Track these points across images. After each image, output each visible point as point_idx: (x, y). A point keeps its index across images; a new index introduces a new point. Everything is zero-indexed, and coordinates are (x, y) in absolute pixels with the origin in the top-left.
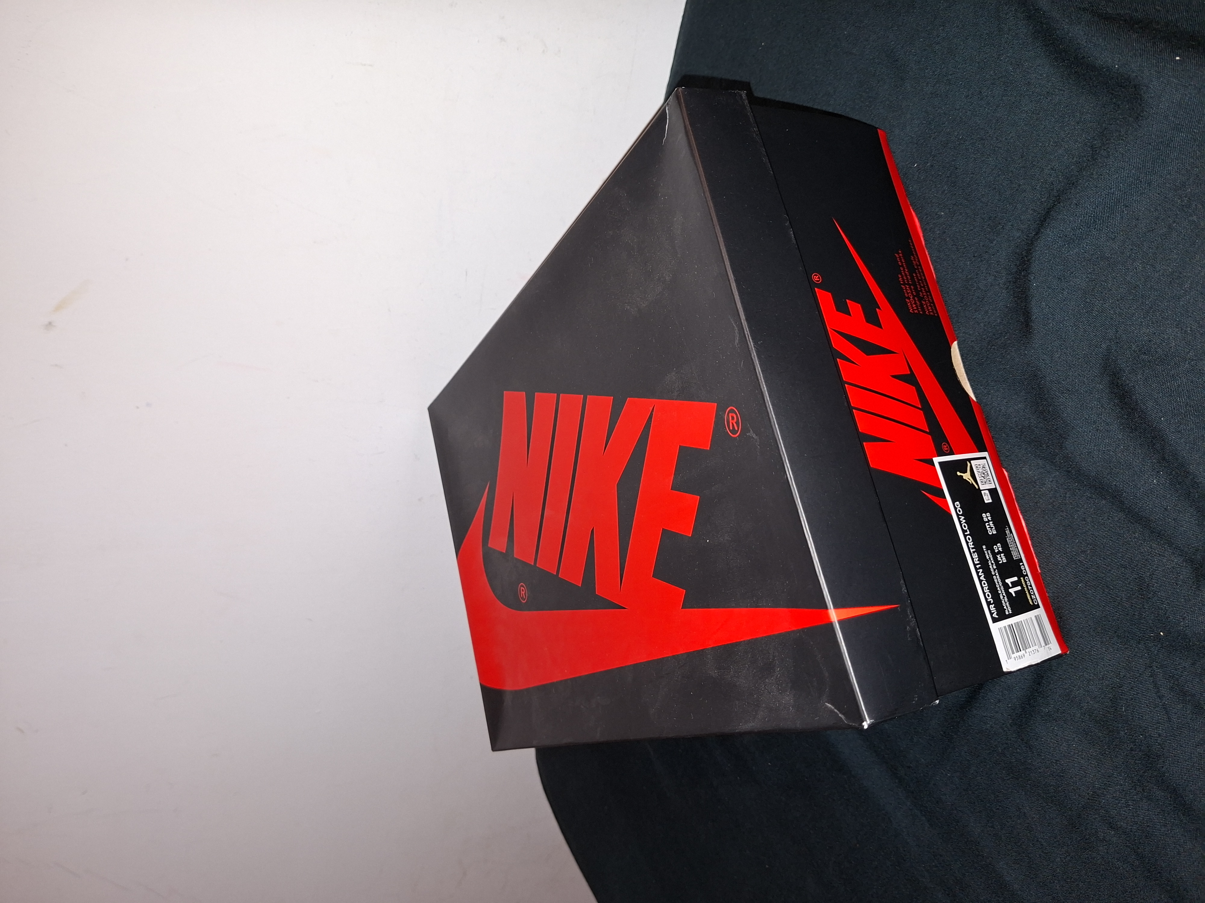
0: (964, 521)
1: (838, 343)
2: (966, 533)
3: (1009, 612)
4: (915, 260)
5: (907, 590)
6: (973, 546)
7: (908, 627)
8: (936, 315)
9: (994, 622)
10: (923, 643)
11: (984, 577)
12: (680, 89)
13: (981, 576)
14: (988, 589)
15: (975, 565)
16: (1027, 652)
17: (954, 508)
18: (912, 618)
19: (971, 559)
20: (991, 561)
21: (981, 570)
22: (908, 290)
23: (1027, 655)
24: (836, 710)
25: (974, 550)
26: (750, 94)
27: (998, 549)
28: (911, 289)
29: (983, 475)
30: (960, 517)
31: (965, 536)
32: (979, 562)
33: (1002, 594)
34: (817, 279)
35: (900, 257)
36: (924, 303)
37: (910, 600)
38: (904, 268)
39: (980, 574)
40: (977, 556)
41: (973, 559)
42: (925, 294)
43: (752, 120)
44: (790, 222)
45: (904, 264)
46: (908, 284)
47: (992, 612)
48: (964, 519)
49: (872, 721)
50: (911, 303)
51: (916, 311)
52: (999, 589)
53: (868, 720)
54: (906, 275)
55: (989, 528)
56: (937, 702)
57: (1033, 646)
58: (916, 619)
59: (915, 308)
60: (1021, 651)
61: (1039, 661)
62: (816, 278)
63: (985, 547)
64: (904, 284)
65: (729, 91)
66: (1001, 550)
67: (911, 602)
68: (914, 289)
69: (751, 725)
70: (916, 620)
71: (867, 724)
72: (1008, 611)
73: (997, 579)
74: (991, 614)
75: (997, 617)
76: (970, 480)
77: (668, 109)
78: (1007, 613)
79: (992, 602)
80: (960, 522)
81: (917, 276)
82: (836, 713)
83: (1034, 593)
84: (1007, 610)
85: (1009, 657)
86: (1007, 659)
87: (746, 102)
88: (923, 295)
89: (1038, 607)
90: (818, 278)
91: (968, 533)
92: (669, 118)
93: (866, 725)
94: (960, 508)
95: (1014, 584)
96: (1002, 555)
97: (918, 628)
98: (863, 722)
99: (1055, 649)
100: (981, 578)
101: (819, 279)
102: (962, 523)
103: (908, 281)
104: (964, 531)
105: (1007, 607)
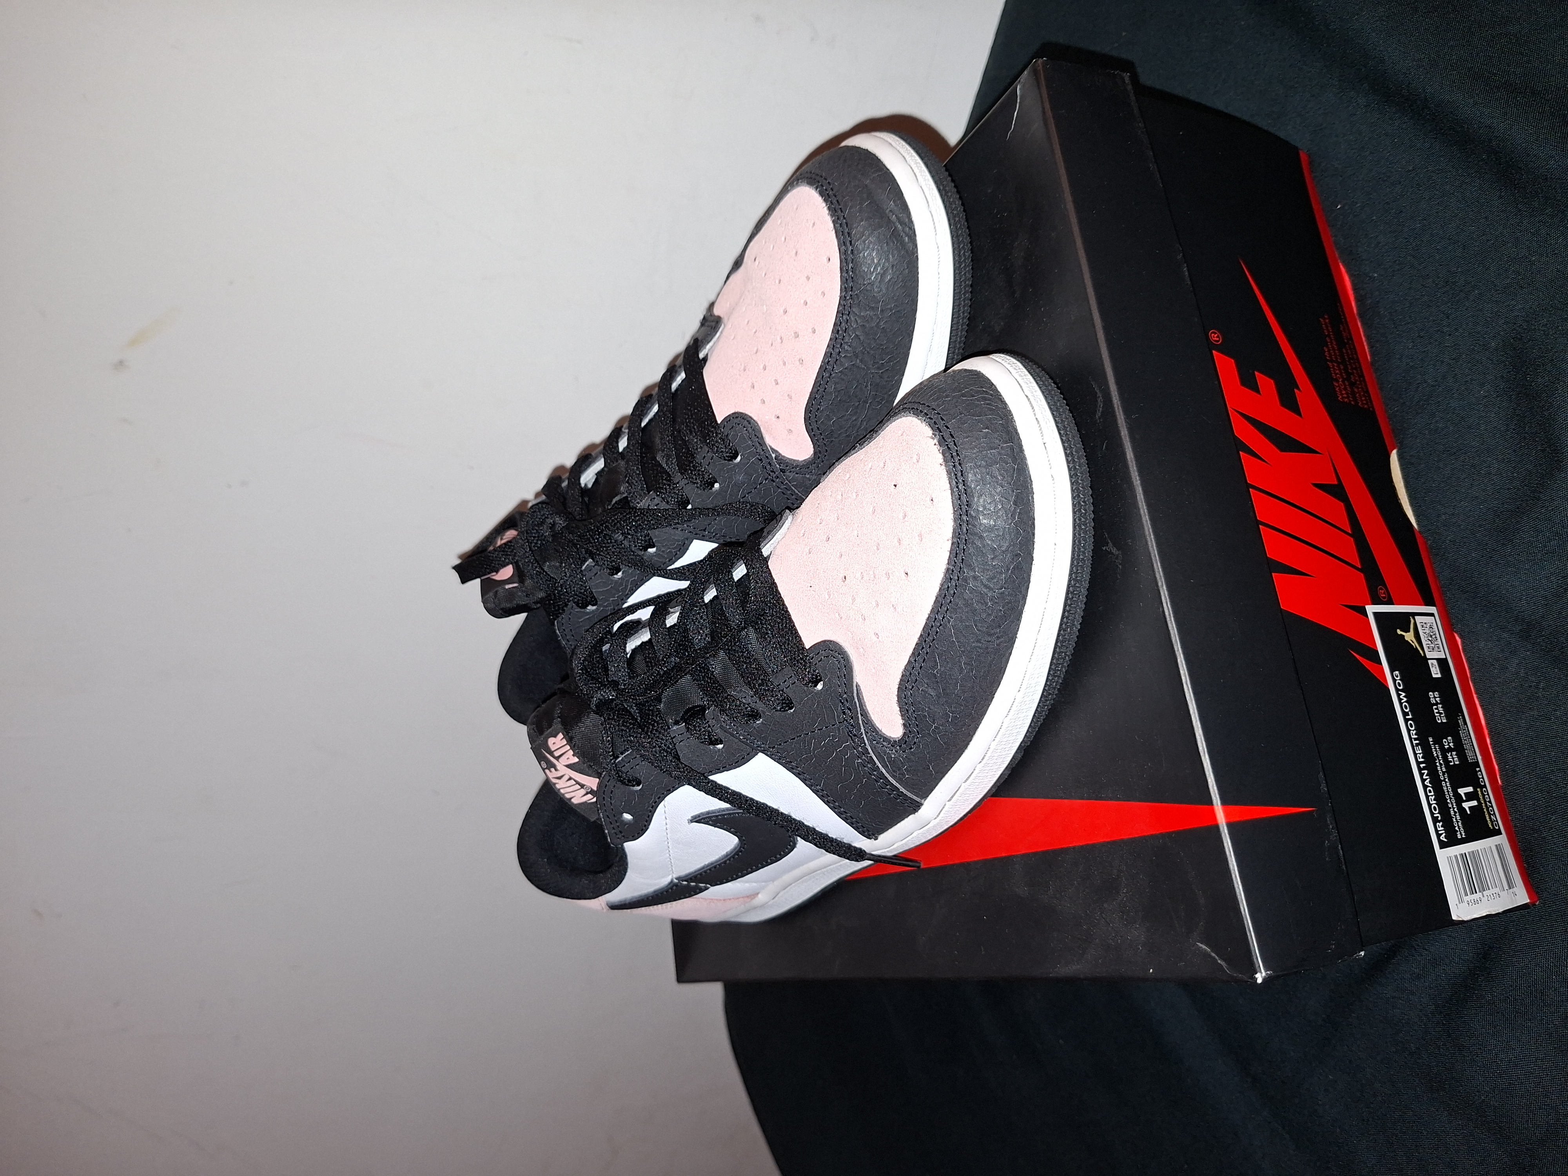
0: (1405, 699)
1: (1242, 430)
2: (1407, 717)
3: (1462, 835)
4: (1345, 332)
5: (1328, 789)
6: (1416, 737)
7: (1327, 842)
8: (1371, 409)
9: (1441, 848)
10: (1346, 867)
11: (1430, 782)
12: (1040, 61)
13: (1426, 779)
14: (1434, 800)
15: (1418, 763)
16: (1485, 896)
17: (1391, 680)
18: (1332, 829)
19: (1413, 755)
20: (1439, 760)
21: (1426, 772)
22: (1337, 370)
23: (1485, 899)
24: (1213, 955)
25: (1417, 742)
26: (1135, 78)
27: (1448, 745)
28: (1340, 369)
29: (1430, 639)
30: (1400, 692)
31: (1406, 721)
32: (1423, 760)
33: (1454, 808)
34: (1215, 339)
35: (1326, 324)
36: (1356, 390)
37: (1331, 803)
38: (1331, 340)
39: (1425, 777)
40: (1421, 752)
41: (1415, 754)
42: (1357, 378)
43: (1136, 111)
44: (1184, 256)
45: (1331, 333)
46: (1337, 362)
47: (1440, 832)
48: (1404, 697)
49: (1269, 972)
50: (1340, 387)
51: (1346, 400)
52: (1449, 801)
53: (1263, 970)
54: (1334, 349)
55: (1437, 713)
56: (1362, 953)
57: (1492, 888)
58: (1338, 830)
59: (1346, 396)
60: (1476, 893)
61: (1501, 911)
62: (1214, 337)
63: (1431, 740)
64: (1331, 361)
65: (1108, 71)
66: (1452, 747)
67: (1332, 806)
68: (1343, 369)
69: (1074, 967)
70: (1338, 833)
71: (1262, 977)
72: (1461, 833)
73: (1447, 787)
74: (1439, 835)
75: (1446, 840)
76: (1413, 642)
77: (1020, 89)
78: (1459, 837)
79: (1439, 819)
80: (1400, 700)
81: (1347, 353)
82: (1214, 958)
83: (1494, 813)
84: (1459, 833)
85: (1461, 901)
86: (1458, 903)
87: (1130, 87)
88: (1354, 379)
89: (1498, 833)
90: (1217, 337)
91: (1410, 717)
92: (1020, 103)
93: (1259, 978)
94: (1400, 680)
95: (1470, 797)
96: (1454, 753)
97: (1341, 845)
98: (1256, 974)
99: (1521, 897)
100: (1426, 783)
101: (1218, 339)
102: (1402, 701)
103: (1337, 358)
104: (1405, 714)
105: (1459, 828)
